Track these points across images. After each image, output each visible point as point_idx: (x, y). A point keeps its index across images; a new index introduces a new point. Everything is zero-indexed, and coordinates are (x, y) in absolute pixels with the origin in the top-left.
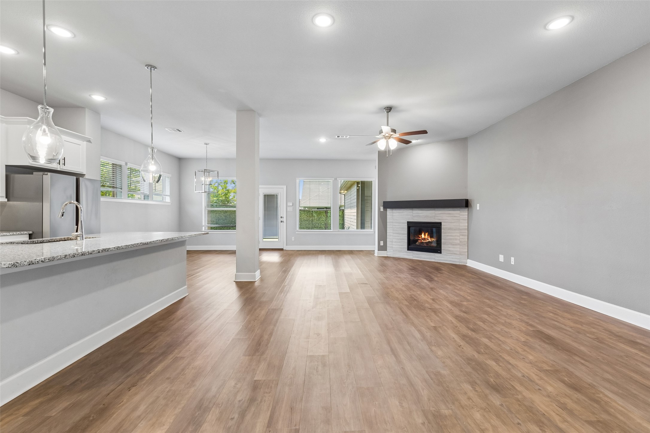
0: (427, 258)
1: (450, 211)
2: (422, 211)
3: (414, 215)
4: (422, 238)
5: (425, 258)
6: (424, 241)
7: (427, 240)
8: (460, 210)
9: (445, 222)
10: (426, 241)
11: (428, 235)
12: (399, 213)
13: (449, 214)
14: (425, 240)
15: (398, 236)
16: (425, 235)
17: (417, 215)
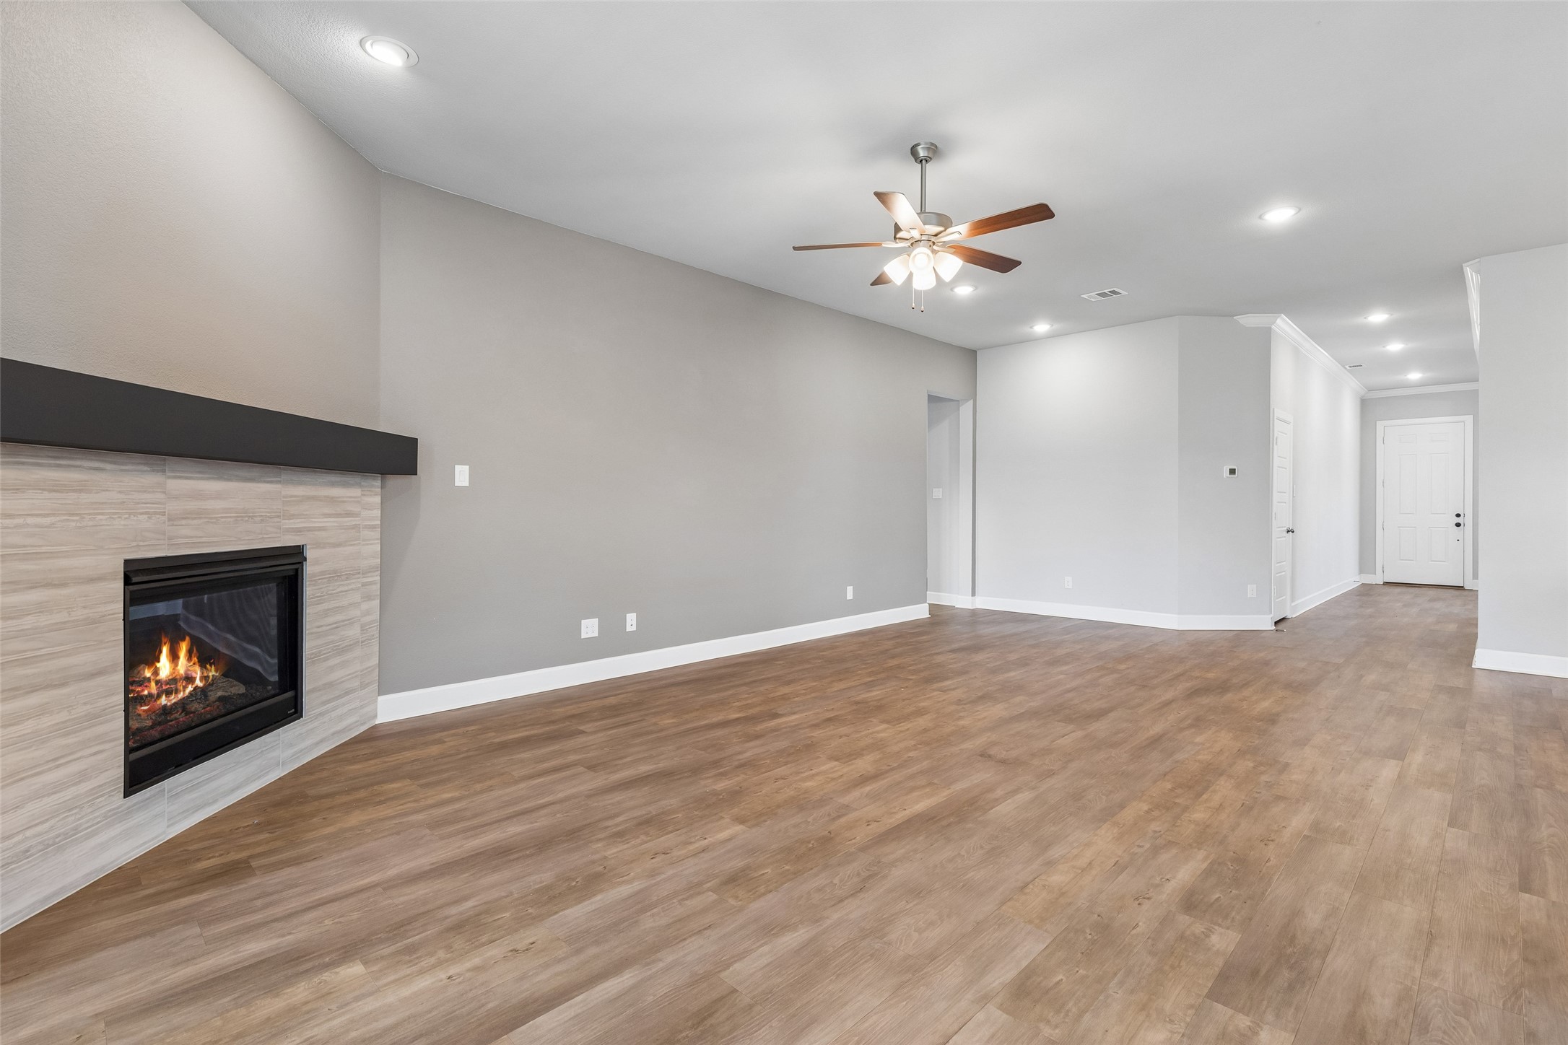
0: (248, 781)
1: (333, 484)
2: (220, 478)
3: (174, 507)
4: (157, 682)
5: (238, 788)
6: (174, 699)
7: (185, 688)
8: (361, 486)
9: (319, 545)
10: (181, 695)
11: (190, 652)
12: (56, 488)
13: (332, 500)
14: (177, 692)
15: (43, 710)
16: (174, 657)
17: (193, 505)
